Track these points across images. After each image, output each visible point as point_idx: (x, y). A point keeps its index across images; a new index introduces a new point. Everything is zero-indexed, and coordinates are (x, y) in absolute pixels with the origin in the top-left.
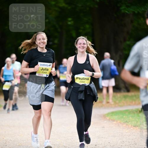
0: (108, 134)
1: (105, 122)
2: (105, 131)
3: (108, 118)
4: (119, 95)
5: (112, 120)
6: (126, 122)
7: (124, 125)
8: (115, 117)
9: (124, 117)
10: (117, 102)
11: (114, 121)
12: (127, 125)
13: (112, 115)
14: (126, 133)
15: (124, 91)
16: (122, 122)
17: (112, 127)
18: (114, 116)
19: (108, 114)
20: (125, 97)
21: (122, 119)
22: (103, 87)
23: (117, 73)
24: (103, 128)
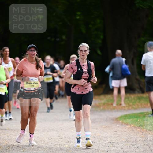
0: (121, 139)
1: (118, 126)
2: (117, 136)
3: (121, 122)
4: (132, 96)
5: (125, 124)
6: (141, 126)
7: (139, 129)
8: (129, 121)
9: (139, 120)
10: (131, 104)
11: (127, 125)
12: (142, 129)
13: (125, 119)
14: (141, 138)
15: (139, 93)
16: (136, 126)
17: (125, 132)
18: (127, 120)
19: (121, 117)
20: (139, 98)
21: (136, 123)
22: (113, 87)
23: (129, 73)
24: (116, 133)
